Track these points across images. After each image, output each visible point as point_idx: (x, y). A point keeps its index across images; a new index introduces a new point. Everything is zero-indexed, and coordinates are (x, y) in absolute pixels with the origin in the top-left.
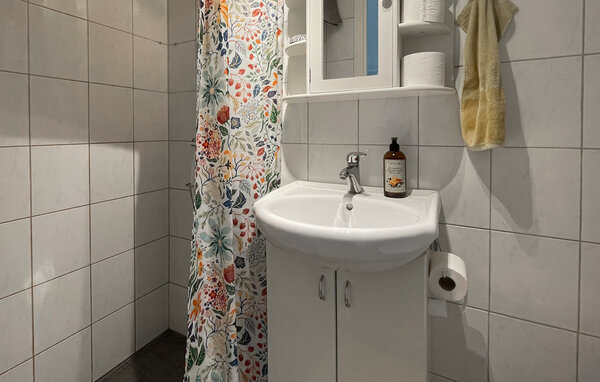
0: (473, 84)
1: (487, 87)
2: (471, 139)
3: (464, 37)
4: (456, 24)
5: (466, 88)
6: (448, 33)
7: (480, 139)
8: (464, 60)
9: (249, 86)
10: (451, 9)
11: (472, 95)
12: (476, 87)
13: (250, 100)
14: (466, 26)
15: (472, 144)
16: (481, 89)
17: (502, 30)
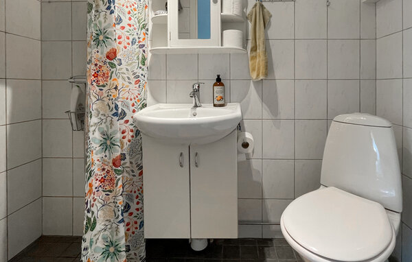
0: (254, 49)
1: (260, 50)
2: (254, 76)
3: (251, 25)
4: (247, 18)
5: (251, 51)
6: (243, 22)
7: (258, 75)
8: (250, 37)
9: (128, 38)
10: (245, 10)
11: (254, 54)
12: (256, 50)
13: (129, 47)
14: (251, 21)
15: (254, 78)
16: (258, 51)
17: (266, 24)
